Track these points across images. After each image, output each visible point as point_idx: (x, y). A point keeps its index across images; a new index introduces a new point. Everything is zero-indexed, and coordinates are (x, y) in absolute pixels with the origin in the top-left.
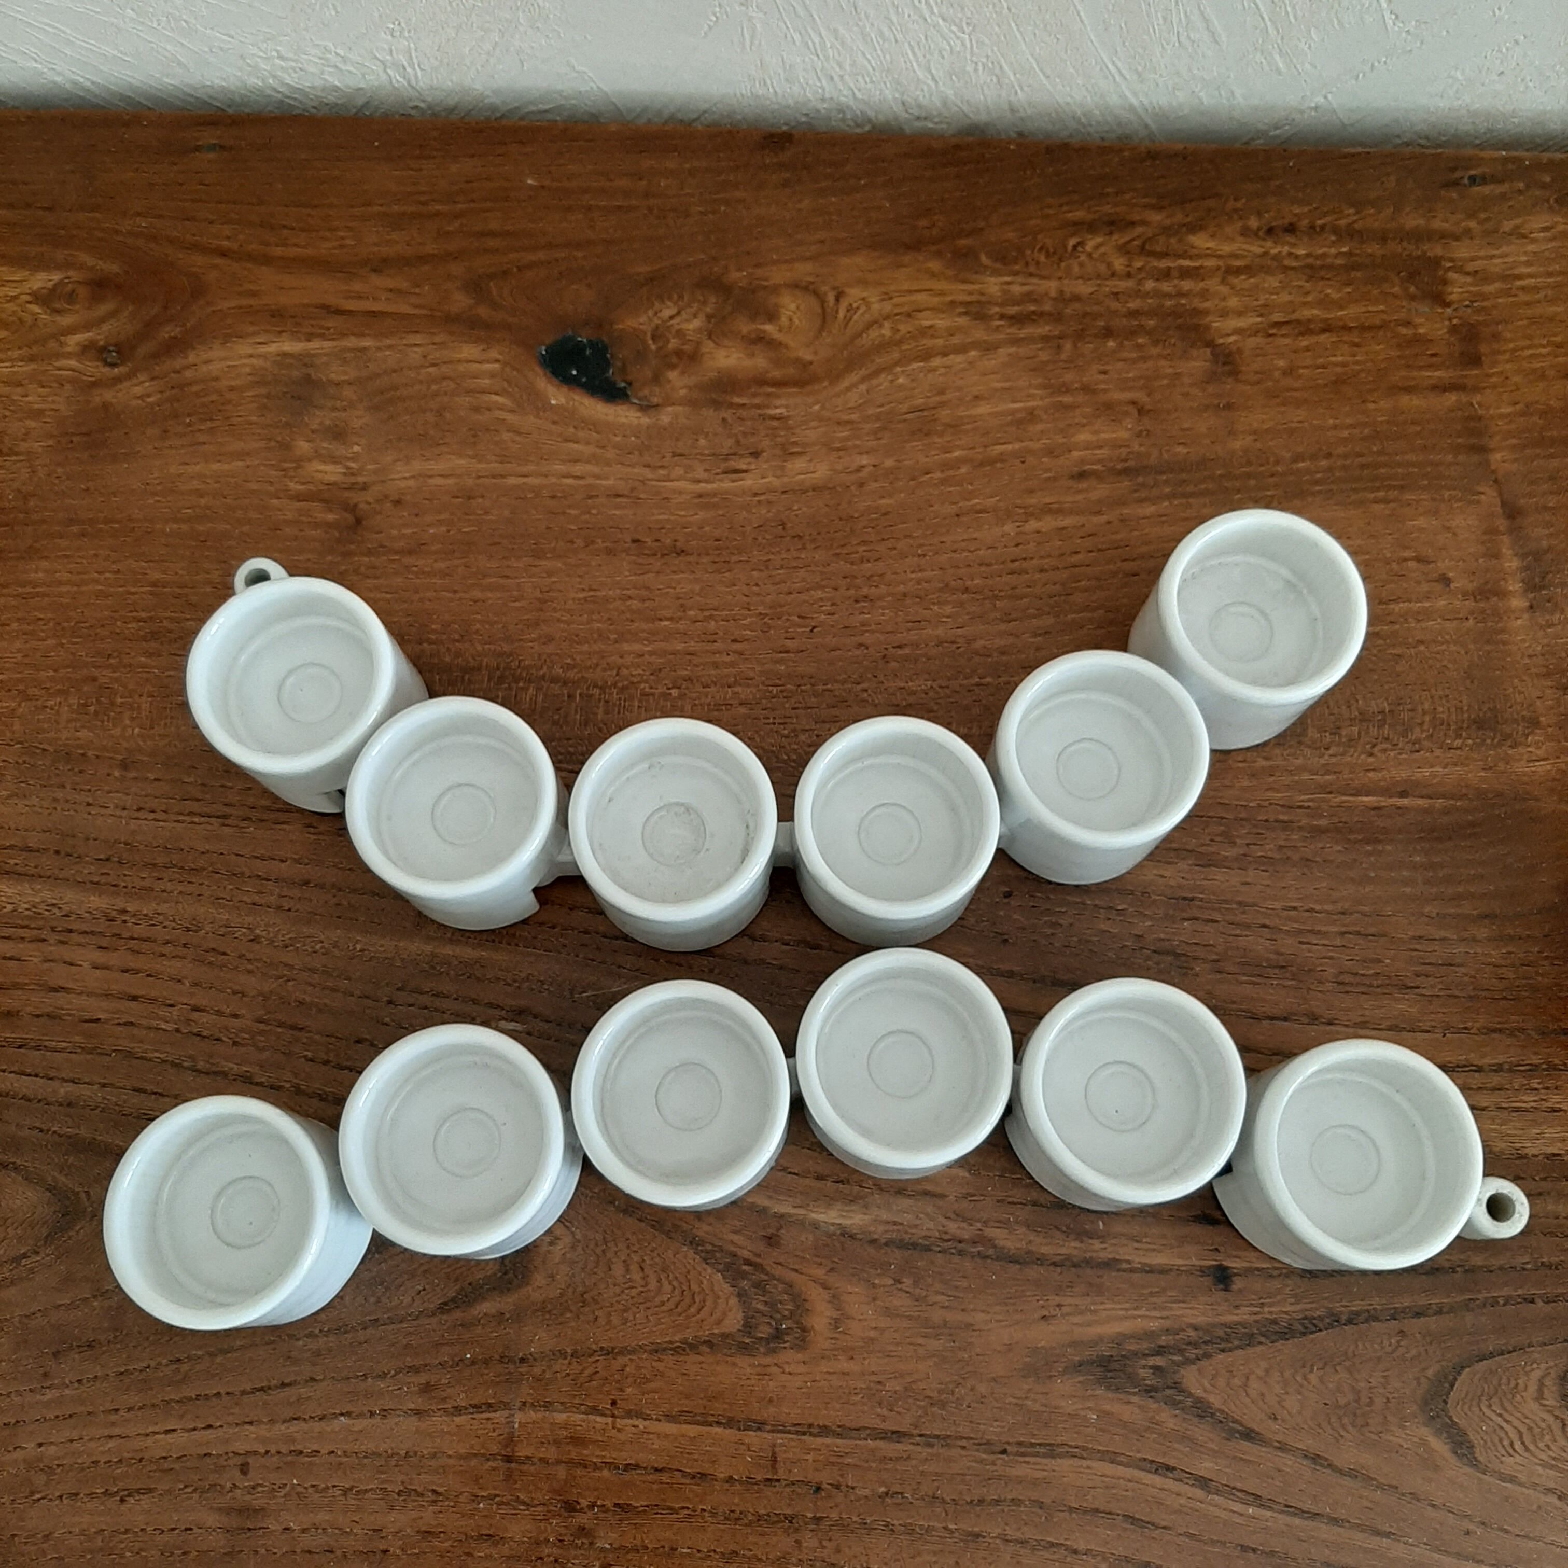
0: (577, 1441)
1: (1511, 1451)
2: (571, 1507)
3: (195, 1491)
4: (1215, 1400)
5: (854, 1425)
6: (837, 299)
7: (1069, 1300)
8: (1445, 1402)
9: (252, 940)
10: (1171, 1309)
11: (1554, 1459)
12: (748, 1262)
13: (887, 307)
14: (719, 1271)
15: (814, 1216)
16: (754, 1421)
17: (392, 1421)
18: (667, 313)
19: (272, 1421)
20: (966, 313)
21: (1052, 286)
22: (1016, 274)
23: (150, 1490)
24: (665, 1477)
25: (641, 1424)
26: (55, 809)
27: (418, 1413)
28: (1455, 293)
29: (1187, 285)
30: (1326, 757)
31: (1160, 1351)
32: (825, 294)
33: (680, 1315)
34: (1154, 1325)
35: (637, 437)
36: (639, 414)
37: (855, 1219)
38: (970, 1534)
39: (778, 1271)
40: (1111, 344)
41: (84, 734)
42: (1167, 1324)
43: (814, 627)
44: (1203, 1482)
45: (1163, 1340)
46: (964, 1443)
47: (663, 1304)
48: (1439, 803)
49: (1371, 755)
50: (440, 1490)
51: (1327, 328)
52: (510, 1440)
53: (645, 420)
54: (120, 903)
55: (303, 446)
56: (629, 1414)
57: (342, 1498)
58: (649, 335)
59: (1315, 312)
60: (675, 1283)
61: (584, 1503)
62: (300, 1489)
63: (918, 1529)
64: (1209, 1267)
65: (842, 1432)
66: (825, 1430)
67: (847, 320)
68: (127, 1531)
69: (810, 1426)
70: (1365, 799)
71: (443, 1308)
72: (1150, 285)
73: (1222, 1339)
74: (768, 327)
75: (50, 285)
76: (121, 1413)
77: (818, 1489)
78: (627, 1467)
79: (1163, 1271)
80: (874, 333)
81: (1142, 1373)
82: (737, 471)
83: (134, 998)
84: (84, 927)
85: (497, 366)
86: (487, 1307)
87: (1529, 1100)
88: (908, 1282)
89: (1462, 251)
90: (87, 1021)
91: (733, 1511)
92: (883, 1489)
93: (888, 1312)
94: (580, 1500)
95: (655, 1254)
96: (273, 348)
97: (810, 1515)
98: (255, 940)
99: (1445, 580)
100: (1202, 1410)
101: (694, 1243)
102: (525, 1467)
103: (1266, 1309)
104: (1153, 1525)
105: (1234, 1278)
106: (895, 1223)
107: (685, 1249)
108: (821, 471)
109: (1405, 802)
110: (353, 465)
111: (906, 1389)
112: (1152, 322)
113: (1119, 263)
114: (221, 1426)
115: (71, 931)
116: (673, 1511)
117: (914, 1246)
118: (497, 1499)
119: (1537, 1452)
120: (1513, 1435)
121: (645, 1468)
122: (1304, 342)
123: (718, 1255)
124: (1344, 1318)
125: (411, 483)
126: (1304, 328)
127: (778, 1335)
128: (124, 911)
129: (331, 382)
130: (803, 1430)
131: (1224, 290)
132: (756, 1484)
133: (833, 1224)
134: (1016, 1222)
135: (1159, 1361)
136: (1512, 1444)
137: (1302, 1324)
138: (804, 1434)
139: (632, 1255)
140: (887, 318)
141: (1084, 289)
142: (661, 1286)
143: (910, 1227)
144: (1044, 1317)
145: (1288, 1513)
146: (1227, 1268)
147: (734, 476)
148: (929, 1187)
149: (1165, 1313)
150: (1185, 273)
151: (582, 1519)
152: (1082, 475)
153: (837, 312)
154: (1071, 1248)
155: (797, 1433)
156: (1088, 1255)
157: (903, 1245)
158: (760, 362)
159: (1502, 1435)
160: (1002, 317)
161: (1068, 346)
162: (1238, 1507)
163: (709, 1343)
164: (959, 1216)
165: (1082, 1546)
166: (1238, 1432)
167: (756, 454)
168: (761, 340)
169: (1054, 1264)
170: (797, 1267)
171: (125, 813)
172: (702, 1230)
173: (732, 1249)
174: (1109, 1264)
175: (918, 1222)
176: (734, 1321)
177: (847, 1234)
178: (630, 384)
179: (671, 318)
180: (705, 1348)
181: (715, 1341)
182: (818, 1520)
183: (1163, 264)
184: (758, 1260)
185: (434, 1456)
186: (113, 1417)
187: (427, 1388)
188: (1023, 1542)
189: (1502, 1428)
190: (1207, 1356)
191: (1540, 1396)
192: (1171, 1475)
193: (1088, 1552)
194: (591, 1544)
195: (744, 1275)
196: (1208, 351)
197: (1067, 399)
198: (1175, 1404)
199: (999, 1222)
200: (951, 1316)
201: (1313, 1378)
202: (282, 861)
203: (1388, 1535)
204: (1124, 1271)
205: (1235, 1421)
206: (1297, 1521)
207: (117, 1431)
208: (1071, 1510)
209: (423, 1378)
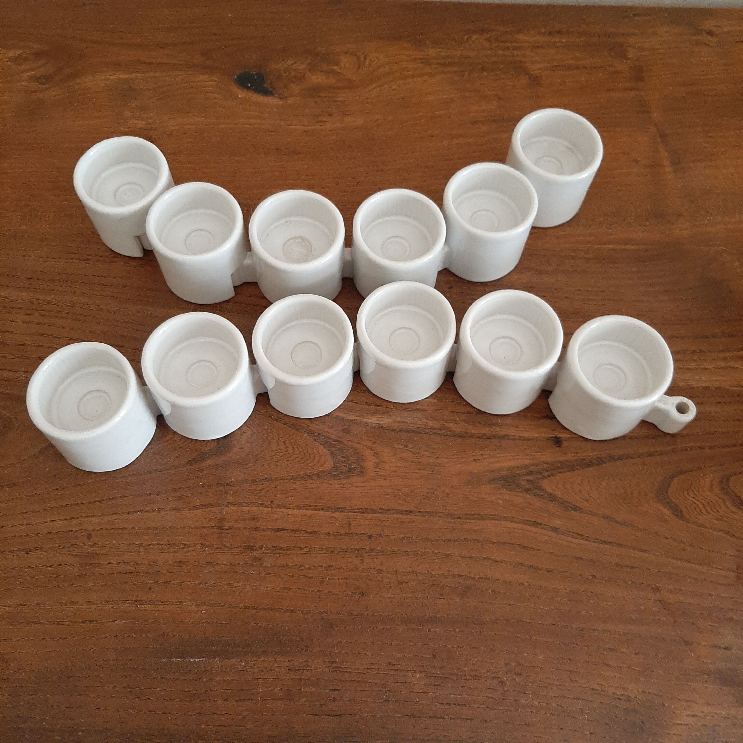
0: (253, 518)
1: (700, 513)
2: (251, 548)
3: (63, 548)
4: (558, 494)
5: (387, 508)
6: (365, 58)
7: (486, 453)
8: (667, 492)
9: (99, 310)
10: (534, 455)
11: (721, 516)
12: (336, 441)
13: (387, 60)
14: (321, 444)
15: (365, 420)
16: (339, 508)
17: (163, 513)
18: (290, 62)
19: (104, 515)
20: (422, 62)
21: (458, 53)
22: (443, 48)
23: (41, 548)
24: (297, 534)
25: (285, 511)
26: (8, 258)
27: (177, 509)
28: (630, 55)
29: (516, 53)
30: (590, 230)
31: (531, 473)
32: (360, 56)
33: (303, 463)
34: (527, 462)
35: (277, 109)
36: (278, 100)
37: (385, 421)
38: (445, 554)
39: (349, 443)
40: (485, 73)
41: (23, 227)
42: (533, 462)
43: (358, 182)
44: (555, 530)
45: (532, 468)
46: (440, 515)
47: (295, 458)
48: (642, 247)
49: (610, 229)
50: (187, 543)
51: (577, 68)
52: (222, 520)
53: (281, 103)
54: (37, 296)
55: (128, 114)
56: (279, 506)
57: (138, 548)
58: (283, 71)
59: (571, 62)
60: (301, 450)
61: (257, 546)
62: (116, 545)
63: (419, 553)
64: (552, 437)
65: (383, 511)
66: (373, 511)
67: (370, 65)
68: (29, 567)
69: (366, 509)
70: (608, 246)
71: (189, 463)
72: (500, 52)
73: (559, 467)
74: (335, 68)
75: (17, 55)
76: (29, 513)
77: (370, 537)
78: (278, 530)
79: (529, 439)
80: (381, 70)
81: (523, 483)
82: (322, 122)
83: (43, 335)
84: (19, 306)
85: (215, 83)
86: (210, 462)
87: (693, 365)
88: (410, 446)
89: (632, 40)
90: (19, 345)
91: (330, 548)
92: (403, 536)
93: (402, 459)
94: (256, 545)
95: (291, 438)
96: (115, 77)
97: (367, 548)
98: (101, 310)
99: (637, 161)
100: (552, 498)
101: (309, 432)
102: (229, 532)
103: (579, 455)
104: (533, 549)
105: (564, 442)
106: (403, 422)
107: (305, 435)
108: (360, 121)
109: (627, 247)
110: (150, 121)
111: (411, 492)
112: (502, 66)
113: (487, 45)
114: (78, 518)
115: (13, 308)
116: (301, 549)
117: (414, 432)
118: (215, 546)
119: (713, 513)
120: (701, 506)
121: (287, 530)
122: (568, 73)
123: (321, 437)
124: (616, 458)
125: (176, 127)
126: (569, 68)
127: (350, 470)
128: (39, 299)
129: (141, 89)
130: (362, 511)
131: (533, 54)
132: (340, 535)
133: (375, 424)
134: (460, 420)
135: (531, 478)
136: (701, 510)
137: (597, 461)
138: (363, 513)
139: (281, 439)
140: (387, 64)
141: (472, 54)
142: (294, 451)
143: (411, 424)
144: (475, 460)
145: (597, 542)
146: (559, 438)
147: (321, 124)
148: (418, 407)
149: (531, 457)
150: (515, 48)
151: (256, 554)
152: (475, 123)
153: (365, 62)
154: (486, 430)
155: (360, 512)
156: (494, 433)
157: (407, 431)
158: (332, 80)
159: (695, 506)
160: (438, 64)
161: (466, 74)
162: (573, 540)
163: (318, 475)
164: (433, 418)
165: (498, 559)
166: (571, 507)
167: (331, 115)
168: (332, 72)
169: (479, 437)
170: (358, 442)
171: (41, 259)
172: (313, 427)
173: (328, 434)
174: (505, 437)
175: (414, 421)
176: (329, 465)
177: (381, 427)
178: (274, 89)
179: (292, 64)
180: (316, 478)
181: (320, 474)
182: (371, 550)
183: (505, 45)
184: (340, 439)
185: (183, 528)
186: (25, 516)
187: (180, 498)
188: (471, 558)
189: (695, 503)
190: (553, 475)
191: (711, 488)
192: (539, 527)
193: (502, 562)
194: (262, 564)
195: (334, 446)
196: (527, 76)
197: (467, 94)
198: (539, 496)
199: (452, 420)
200: (431, 461)
201: (604, 483)
202: (115, 278)
203: (646, 551)
204: (511, 439)
205: (569, 503)
206: (601, 546)
207: (26, 522)
208: (493, 543)
209: (179, 494)
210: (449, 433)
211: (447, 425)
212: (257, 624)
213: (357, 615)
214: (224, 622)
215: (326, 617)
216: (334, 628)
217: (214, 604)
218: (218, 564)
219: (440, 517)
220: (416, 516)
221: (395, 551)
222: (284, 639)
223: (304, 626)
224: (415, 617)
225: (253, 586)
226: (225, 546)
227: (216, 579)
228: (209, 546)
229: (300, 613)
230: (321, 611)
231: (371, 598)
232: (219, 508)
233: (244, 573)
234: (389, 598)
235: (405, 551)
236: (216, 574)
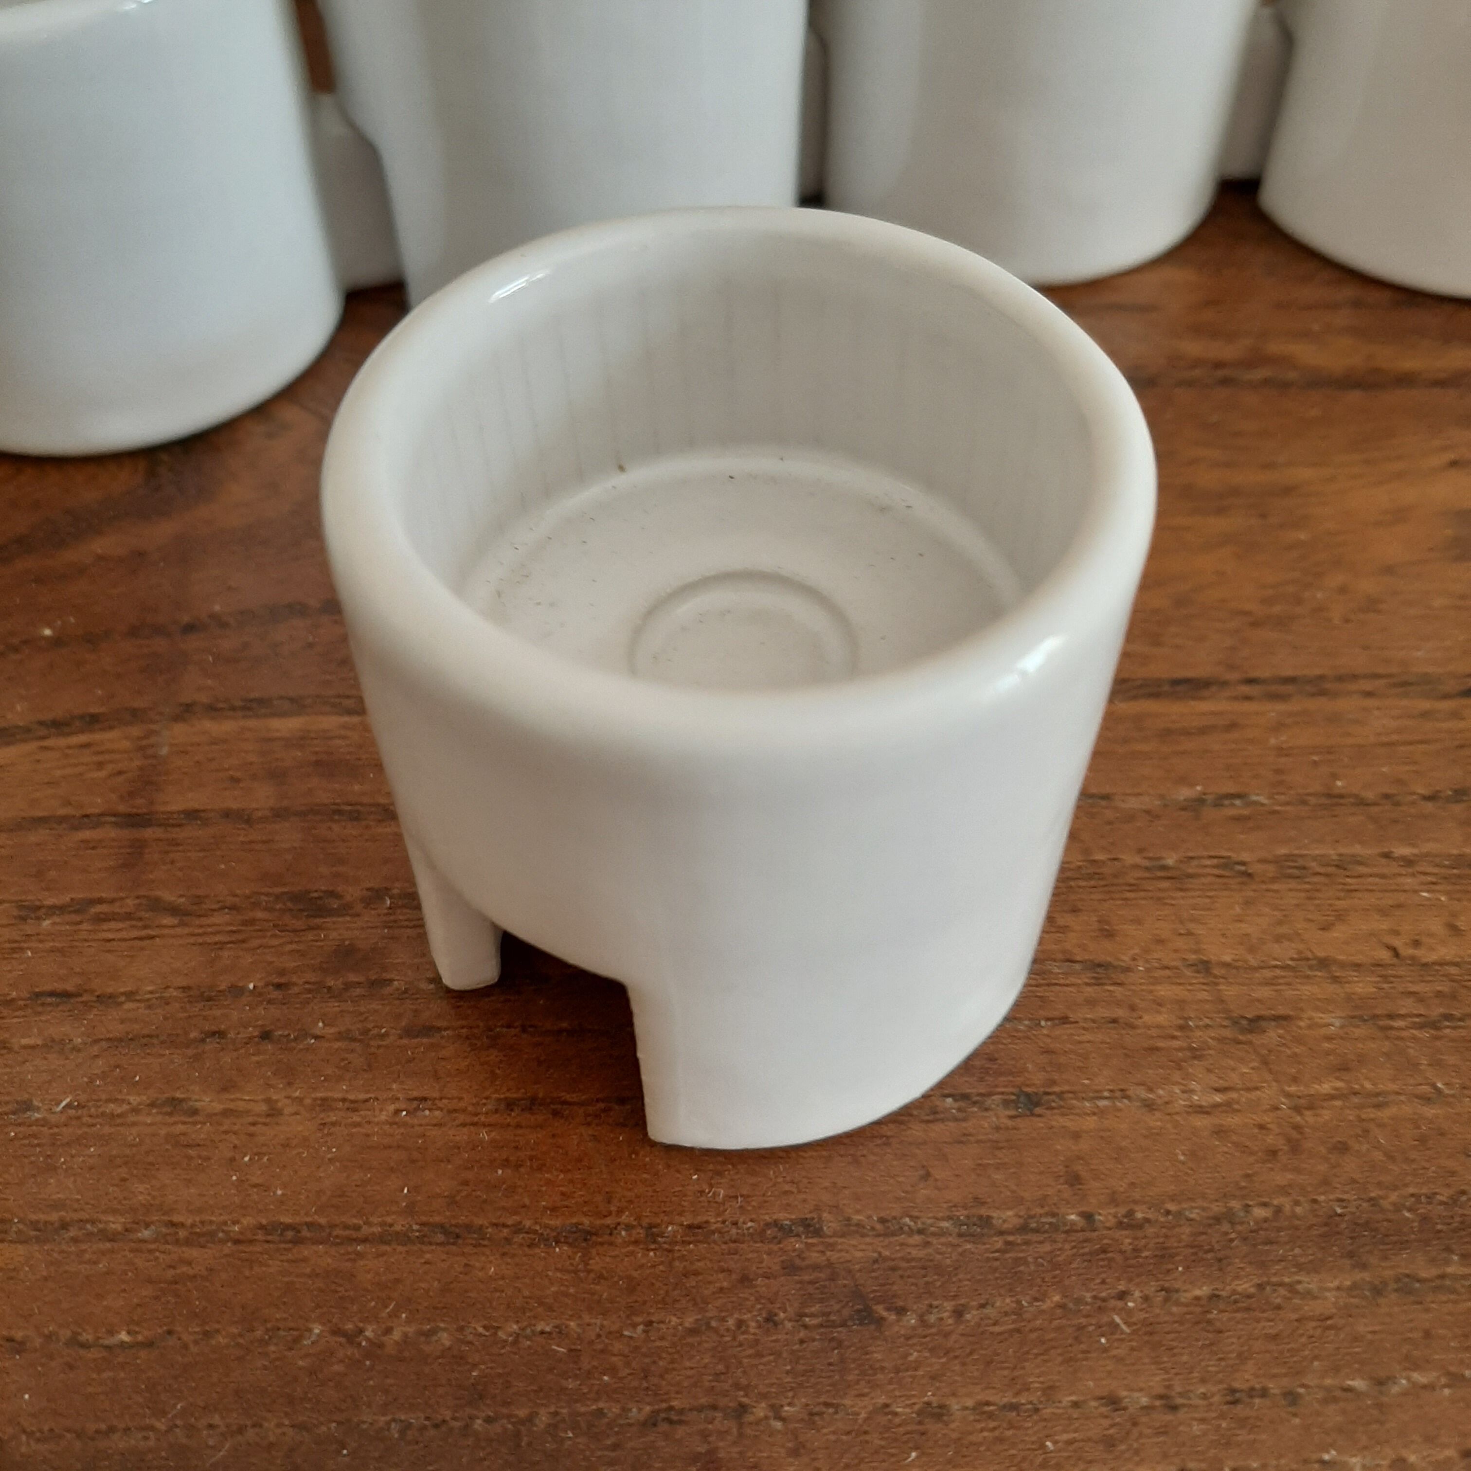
210: (1292, 375)
211: (1275, 347)
212: (351, 1338)
213: (1024, 1229)
214: (124, 1336)
215: (815, 1257)
216: (880, 1321)
217: (65, 1226)
218: (107, 1000)
219: (1369, 694)
220: (1236, 698)
221: (1164, 868)
222: (543, 1419)
223: (674, 1320)
224: (1398, 1208)
225: (325, 1104)
226: (156, 905)
227: (91, 1081)
228: (61, 909)
229: (636, 1242)
230: (776, 1223)
231: (1091, 1122)
232: (135, 731)
233: (266, 1036)
234: (1200, 1110)
235: (1227, 864)
236: (95, 1050)
